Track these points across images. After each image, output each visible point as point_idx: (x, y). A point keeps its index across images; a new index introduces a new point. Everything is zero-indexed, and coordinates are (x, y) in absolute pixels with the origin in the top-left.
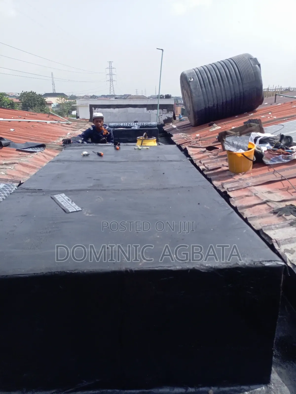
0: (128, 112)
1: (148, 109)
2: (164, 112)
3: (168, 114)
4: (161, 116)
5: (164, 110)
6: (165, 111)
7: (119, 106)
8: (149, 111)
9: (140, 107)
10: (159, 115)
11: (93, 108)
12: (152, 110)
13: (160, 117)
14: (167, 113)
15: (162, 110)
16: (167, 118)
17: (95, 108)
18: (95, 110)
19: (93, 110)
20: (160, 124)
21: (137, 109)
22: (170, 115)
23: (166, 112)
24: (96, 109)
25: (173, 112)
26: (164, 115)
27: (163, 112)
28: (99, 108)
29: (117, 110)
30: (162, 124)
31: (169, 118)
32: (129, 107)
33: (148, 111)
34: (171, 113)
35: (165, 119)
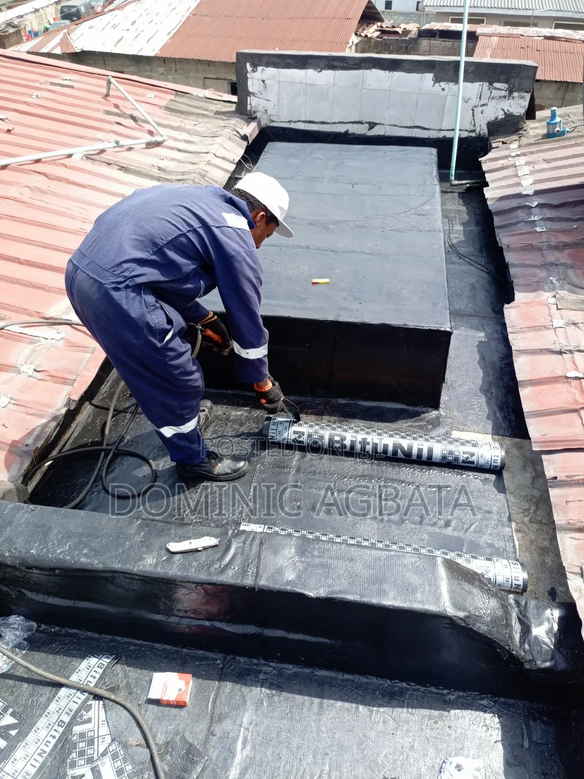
0: (363, 87)
1: (437, 80)
2: (496, 93)
3: (511, 101)
4: (483, 105)
5: (496, 85)
6: (499, 89)
7: (336, 63)
8: (443, 84)
9: (409, 71)
10: (474, 101)
11: (248, 64)
12: (451, 84)
13: (478, 111)
14: (505, 97)
15: (491, 84)
16: (501, 116)
17: (255, 66)
18: (254, 71)
19: (247, 72)
20: (473, 135)
21: (398, 76)
22: (518, 105)
23: (503, 93)
24: (260, 68)
25: (528, 96)
26: (492, 103)
27: (491, 92)
28: (268, 65)
29: (328, 75)
30: (480, 135)
31: (509, 116)
32: (369, 68)
33: (437, 84)
34: (523, 98)
35: (496, 119)
